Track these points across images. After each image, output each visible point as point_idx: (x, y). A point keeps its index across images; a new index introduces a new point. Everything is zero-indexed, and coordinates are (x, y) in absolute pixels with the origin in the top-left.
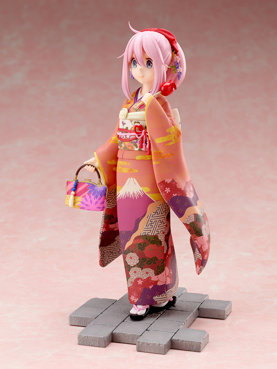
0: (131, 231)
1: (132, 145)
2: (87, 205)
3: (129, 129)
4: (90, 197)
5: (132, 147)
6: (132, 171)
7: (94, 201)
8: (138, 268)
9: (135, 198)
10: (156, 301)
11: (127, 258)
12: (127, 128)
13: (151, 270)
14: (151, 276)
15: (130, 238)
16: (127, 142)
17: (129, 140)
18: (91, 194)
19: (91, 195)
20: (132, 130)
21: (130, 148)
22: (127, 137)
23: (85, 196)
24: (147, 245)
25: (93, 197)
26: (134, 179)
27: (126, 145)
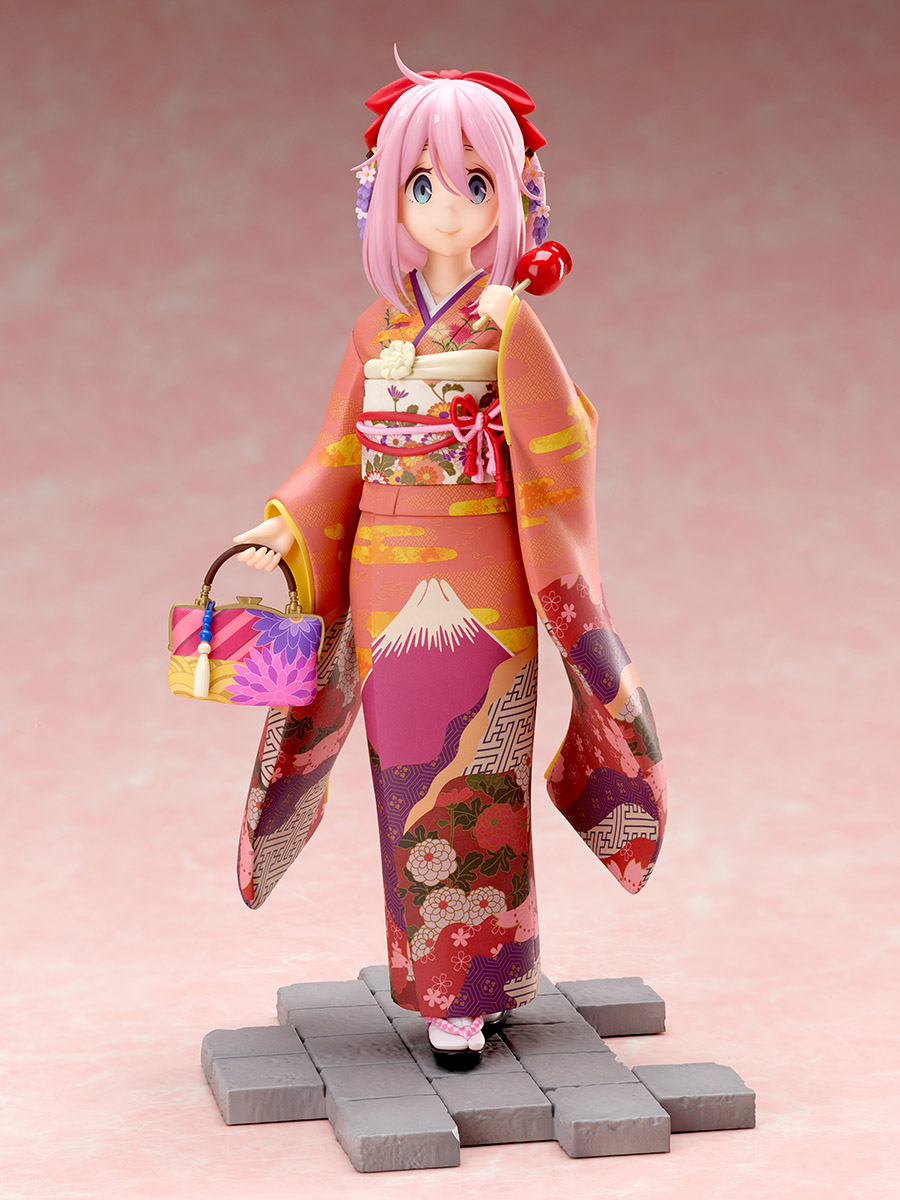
0: (429, 766)
1: (435, 465)
2: (259, 688)
3: (419, 412)
4: (268, 660)
5: (434, 476)
6: (435, 556)
7: (283, 672)
8: (452, 890)
9: (446, 648)
10: (513, 998)
11: (411, 858)
12: (413, 409)
13: (496, 891)
14: (495, 915)
15: (424, 787)
16: (413, 458)
17: (423, 450)
18: (268, 647)
19: (271, 651)
20: (433, 414)
21: (427, 477)
22: (412, 438)
23: (248, 655)
24: (485, 807)
25: (276, 657)
26: (443, 582)
27: (409, 468)
